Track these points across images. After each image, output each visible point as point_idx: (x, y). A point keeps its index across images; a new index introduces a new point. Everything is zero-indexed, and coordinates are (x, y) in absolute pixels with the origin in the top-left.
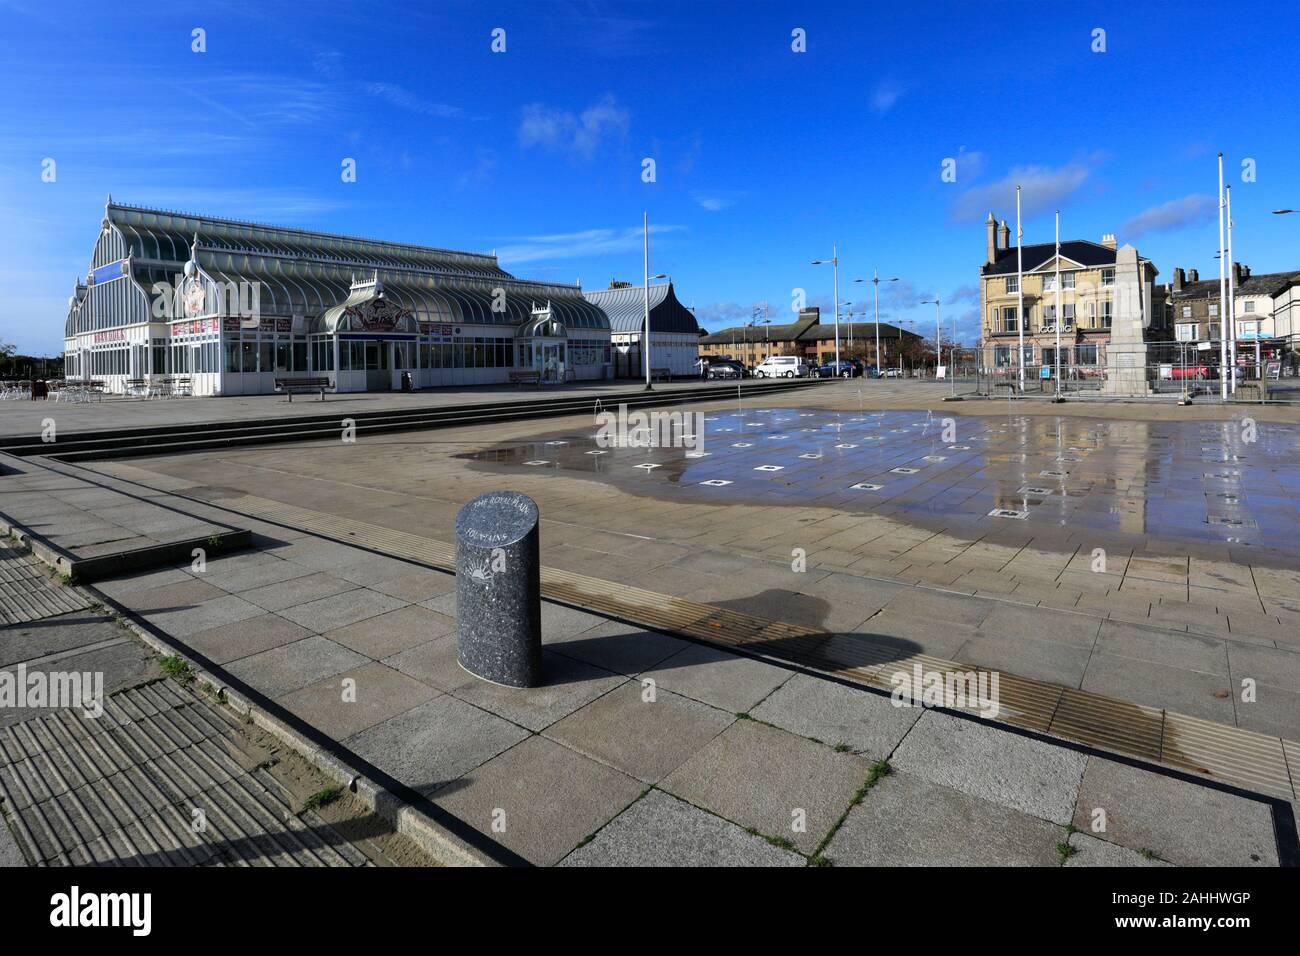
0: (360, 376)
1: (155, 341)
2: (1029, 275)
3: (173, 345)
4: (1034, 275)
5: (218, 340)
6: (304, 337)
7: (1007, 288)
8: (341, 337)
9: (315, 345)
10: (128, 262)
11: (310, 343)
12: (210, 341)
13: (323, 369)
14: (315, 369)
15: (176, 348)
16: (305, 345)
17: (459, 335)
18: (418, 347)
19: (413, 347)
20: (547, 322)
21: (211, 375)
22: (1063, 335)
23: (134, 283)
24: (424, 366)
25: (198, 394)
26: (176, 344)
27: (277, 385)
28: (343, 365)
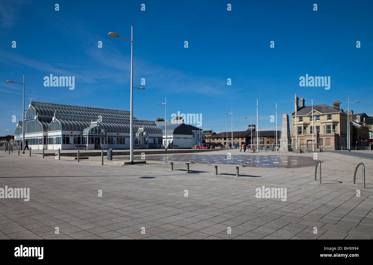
0: (93, 146)
1: (44, 136)
2: (306, 116)
3: (48, 137)
4: (307, 116)
5: (61, 136)
6: (80, 136)
7: (299, 120)
8: (89, 136)
9: (82, 138)
10: (37, 116)
11: (81, 137)
12: (59, 137)
13: (84, 144)
14: (82, 144)
15: (49, 138)
16: (80, 138)
17: (118, 135)
18: (107, 139)
19: (106, 138)
20: (142, 132)
21: (59, 145)
22: (314, 136)
23: (39, 121)
24: (109, 143)
25: (49, 149)
26: (49, 137)
27: (76, 147)
28: (89, 143)
